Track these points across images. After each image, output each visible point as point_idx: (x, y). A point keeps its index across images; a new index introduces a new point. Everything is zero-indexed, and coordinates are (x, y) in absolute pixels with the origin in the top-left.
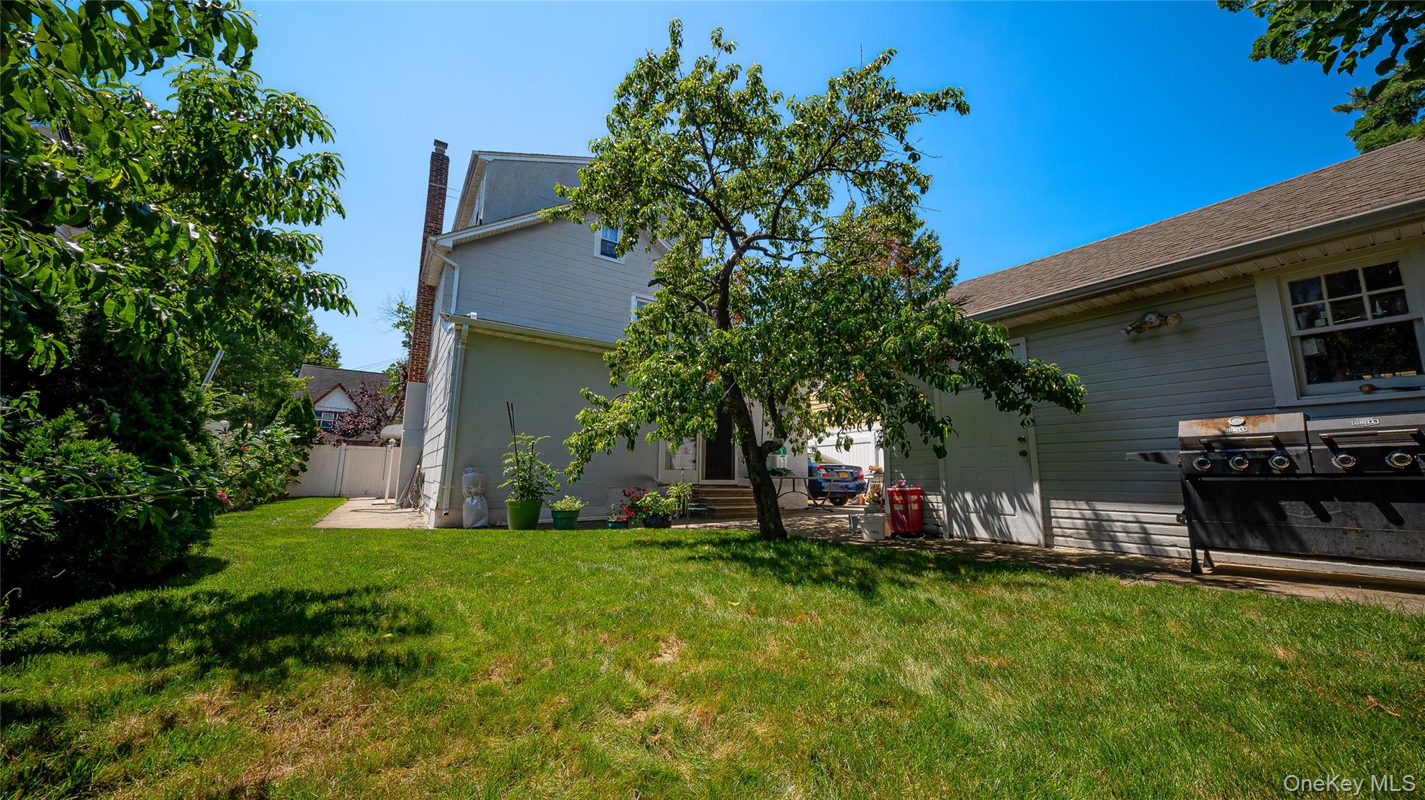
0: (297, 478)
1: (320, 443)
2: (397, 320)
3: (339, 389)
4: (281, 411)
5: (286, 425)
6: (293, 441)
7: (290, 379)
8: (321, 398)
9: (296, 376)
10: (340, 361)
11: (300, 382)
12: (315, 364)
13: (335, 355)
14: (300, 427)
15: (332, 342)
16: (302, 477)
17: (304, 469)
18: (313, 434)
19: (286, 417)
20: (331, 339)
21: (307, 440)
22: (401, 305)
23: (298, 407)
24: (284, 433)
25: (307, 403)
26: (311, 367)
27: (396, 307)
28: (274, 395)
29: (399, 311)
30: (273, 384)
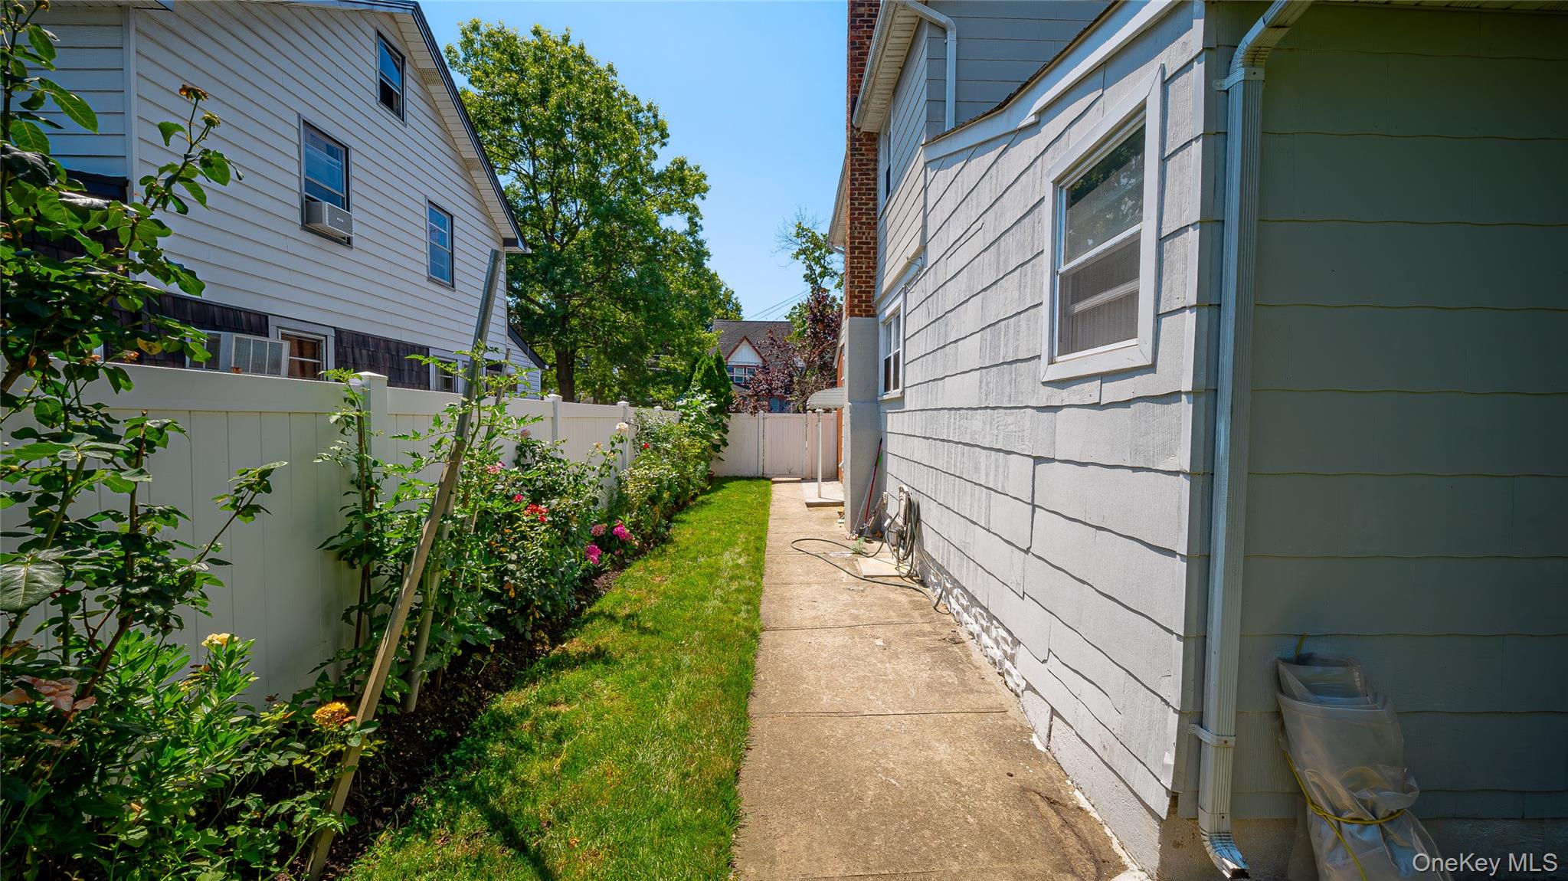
0: (720, 454)
1: (738, 411)
2: (796, 249)
3: (745, 342)
4: (696, 374)
5: (702, 391)
6: (711, 410)
7: (704, 335)
8: (732, 352)
9: (711, 332)
10: (743, 314)
11: (712, 337)
12: (723, 318)
13: (738, 309)
14: (716, 394)
15: (734, 296)
16: (725, 452)
17: (726, 444)
18: (729, 401)
19: (701, 380)
20: (733, 293)
21: (724, 407)
22: (799, 226)
23: (711, 368)
24: (702, 401)
25: (719, 360)
26: (720, 322)
27: (794, 231)
28: (689, 353)
29: (798, 235)
30: (690, 342)
